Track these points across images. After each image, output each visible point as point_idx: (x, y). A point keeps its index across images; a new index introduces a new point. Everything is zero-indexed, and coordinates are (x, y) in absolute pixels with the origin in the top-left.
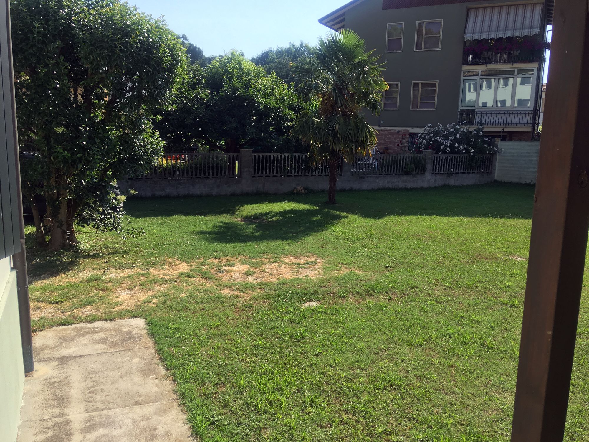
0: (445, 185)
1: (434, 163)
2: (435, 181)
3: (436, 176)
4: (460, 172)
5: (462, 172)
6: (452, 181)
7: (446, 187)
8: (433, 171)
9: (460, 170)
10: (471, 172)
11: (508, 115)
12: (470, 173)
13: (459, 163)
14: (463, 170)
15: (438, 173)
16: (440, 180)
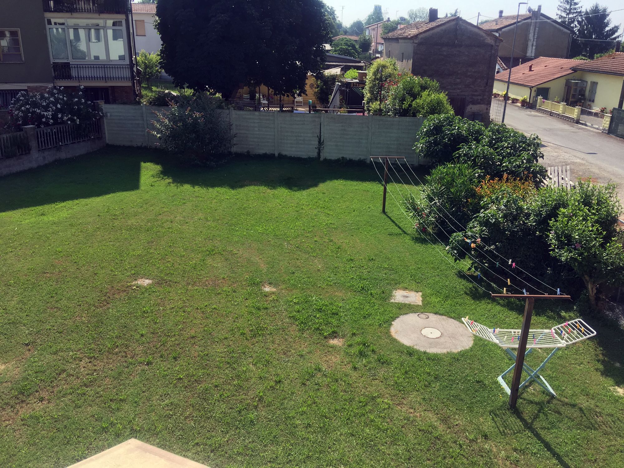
0: (56, 161)
1: (38, 138)
2: (44, 158)
3: (44, 153)
4: (69, 142)
5: (71, 142)
6: (63, 155)
7: (58, 162)
8: (39, 147)
9: (69, 141)
10: (81, 140)
11: (106, 69)
12: (80, 142)
13: (66, 133)
14: (72, 140)
15: (45, 149)
16: (50, 157)
